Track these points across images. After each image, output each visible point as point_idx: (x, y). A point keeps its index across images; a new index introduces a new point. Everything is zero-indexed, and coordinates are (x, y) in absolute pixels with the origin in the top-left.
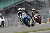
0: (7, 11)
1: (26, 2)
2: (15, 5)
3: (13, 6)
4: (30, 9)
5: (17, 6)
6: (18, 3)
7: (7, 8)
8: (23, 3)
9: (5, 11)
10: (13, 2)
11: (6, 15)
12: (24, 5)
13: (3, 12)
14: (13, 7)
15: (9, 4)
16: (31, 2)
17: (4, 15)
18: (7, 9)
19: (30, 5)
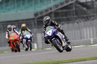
0: (40, 20)
1: (77, 2)
2: (56, 9)
3: (53, 10)
4: (85, 16)
5: (60, 11)
6: (61, 4)
7: (41, 14)
8: (72, 4)
9: (36, 20)
10: (52, 1)
11: (38, 28)
12: (74, 8)
13: (32, 21)
14: (51, 13)
15: (45, 5)
16: (86, 2)
17: (35, 27)
18: (40, 16)
19: (85, 9)
